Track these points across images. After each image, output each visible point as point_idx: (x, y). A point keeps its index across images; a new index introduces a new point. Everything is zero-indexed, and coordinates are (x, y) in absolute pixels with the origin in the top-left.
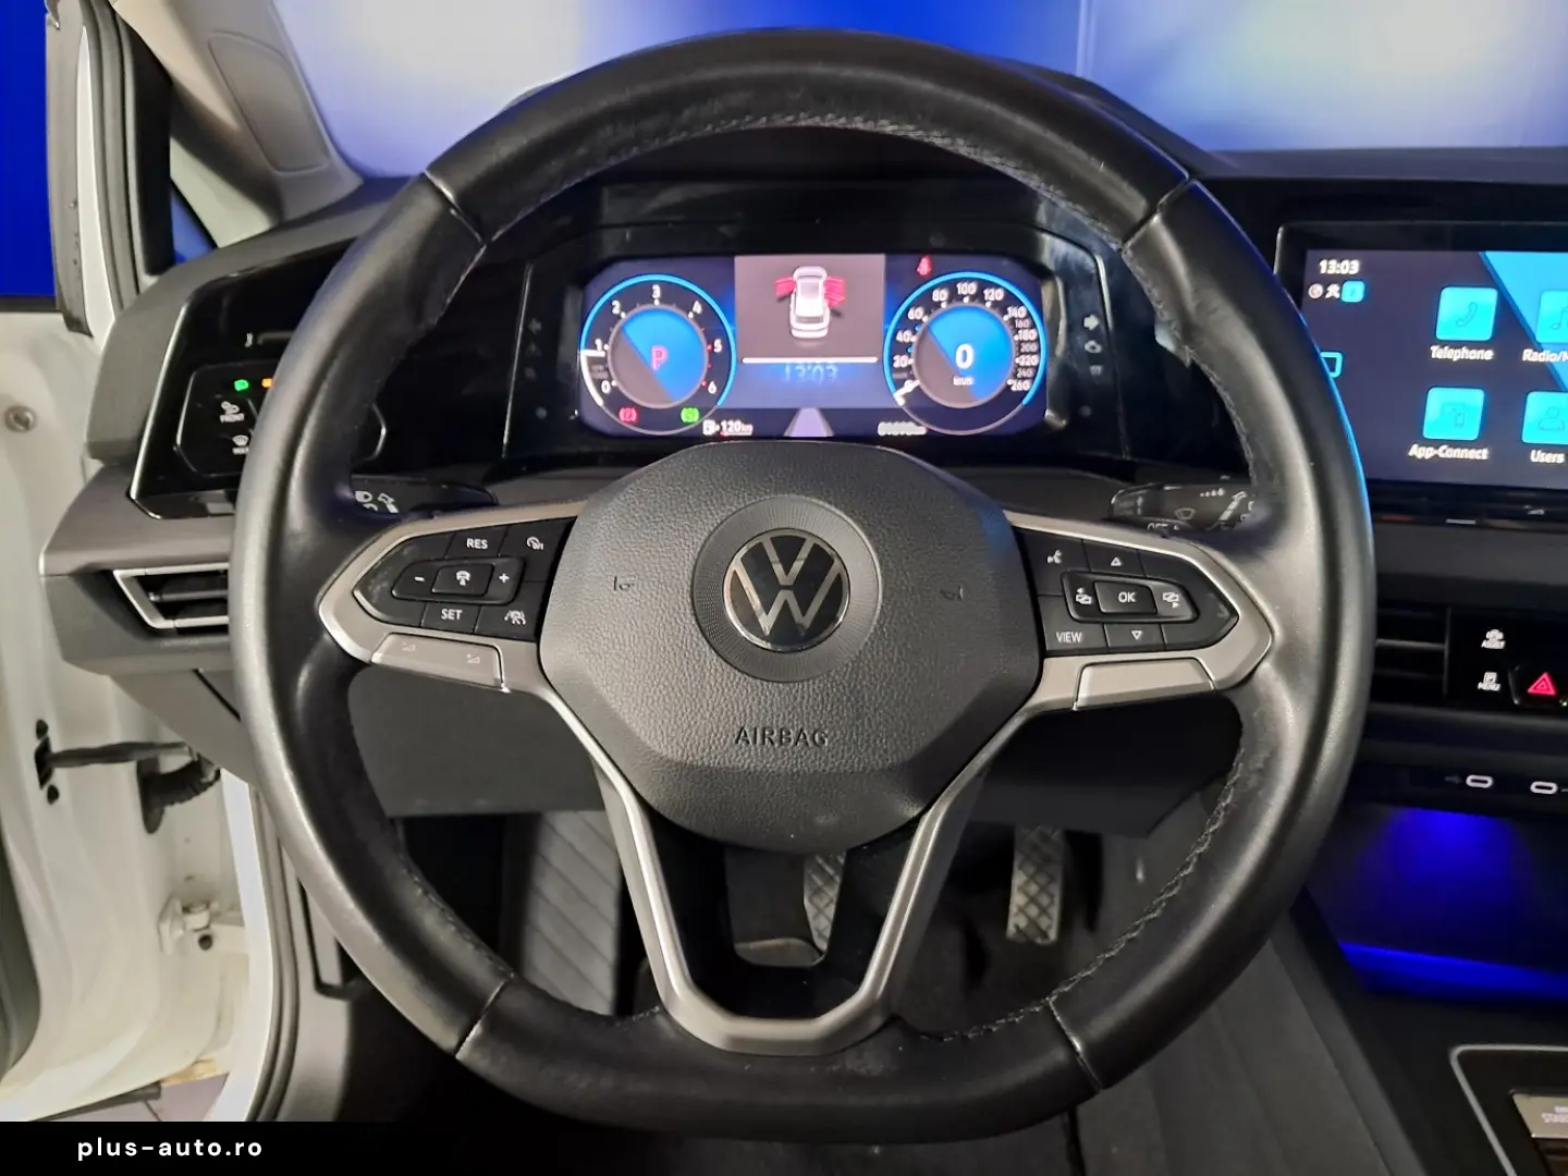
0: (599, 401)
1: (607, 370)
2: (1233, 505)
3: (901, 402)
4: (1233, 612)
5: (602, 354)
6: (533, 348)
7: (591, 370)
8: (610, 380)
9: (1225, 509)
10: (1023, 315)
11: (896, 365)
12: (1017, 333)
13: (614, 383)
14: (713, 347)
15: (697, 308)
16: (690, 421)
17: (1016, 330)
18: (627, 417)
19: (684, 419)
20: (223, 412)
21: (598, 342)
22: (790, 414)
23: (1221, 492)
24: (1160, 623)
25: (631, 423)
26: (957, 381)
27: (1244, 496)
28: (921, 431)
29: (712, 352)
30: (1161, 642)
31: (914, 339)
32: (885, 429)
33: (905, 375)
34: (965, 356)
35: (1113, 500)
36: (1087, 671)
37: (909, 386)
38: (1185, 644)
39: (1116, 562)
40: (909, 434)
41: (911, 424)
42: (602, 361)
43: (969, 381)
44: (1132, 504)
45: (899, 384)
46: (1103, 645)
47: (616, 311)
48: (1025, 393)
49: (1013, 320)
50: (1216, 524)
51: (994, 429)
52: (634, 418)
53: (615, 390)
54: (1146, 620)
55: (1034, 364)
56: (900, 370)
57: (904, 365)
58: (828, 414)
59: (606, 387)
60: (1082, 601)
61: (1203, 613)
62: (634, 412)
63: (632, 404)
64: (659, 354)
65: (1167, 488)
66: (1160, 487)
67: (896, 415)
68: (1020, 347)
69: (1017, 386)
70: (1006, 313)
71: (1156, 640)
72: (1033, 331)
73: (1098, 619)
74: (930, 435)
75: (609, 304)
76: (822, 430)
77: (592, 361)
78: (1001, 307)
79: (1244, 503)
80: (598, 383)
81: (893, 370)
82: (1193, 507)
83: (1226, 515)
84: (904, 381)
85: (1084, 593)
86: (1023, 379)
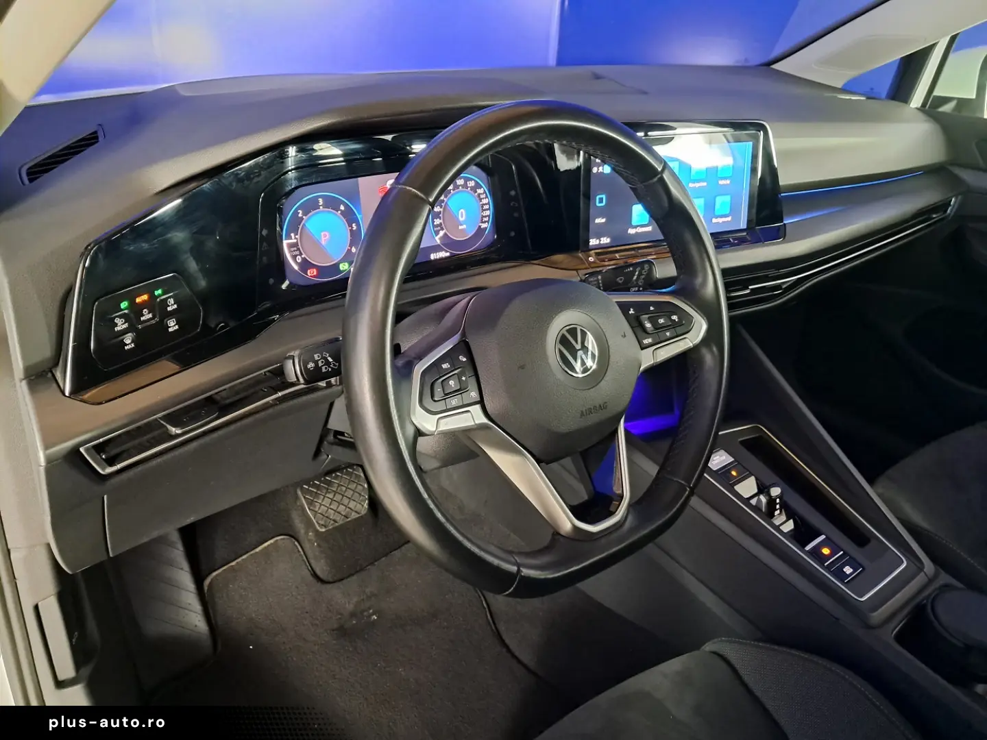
0: (296, 267)
1: (299, 249)
3: (439, 242)
5: (295, 241)
6: (265, 244)
7: (290, 252)
8: (301, 254)
10: (482, 192)
11: (435, 223)
12: (481, 201)
13: (303, 256)
14: (352, 227)
15: (342, 208)
16: (344, 269)
17: (481, 200)
18: (312, 273)
19: (341, 269)
20: (116, 325)
21: (292, 235)
24: (674, 328)
25: (314, 276)
26: (460, 227)
28: (448, 254)
29: (351, 231)
30: (676, 335)
31: (441, 210)
32: (433, 256)
33: (439, 228)
34: (462, 216)
37: (442, 233)
38: (682, 333)
39: (652, 308)
40: (442, 257)
41: (443, 252)
42: (295, 245)
43: (464, 226)
44: (596, 279)
45: (437, 233)
46: (659, 341)
47: (300, 215)
48: (486, 228)
49: (479, 195)
51: (476, 248)
52: (315, 273)
53: (304, 260)
55: (488, 214)
56: (437, 226)
57: (438, 223)
59: (299, 259)
62: (315, 270)
63: (314, 266)
64: (325, 236)
67: (436, 248)
68: (483, 207)
69: (484, 226)
70: (476, 192)
72: (487, 199)
74: (452, 256)
75: (296, 213)
77: (291, 246)
78: (474, 189)
80: (294, 257)
81: (434, 226)
84: (439, 231)
86: (485, 222)
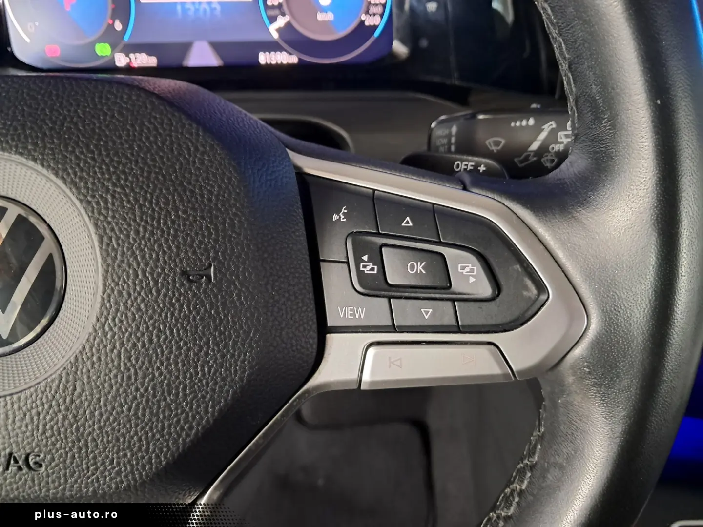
0: (28, 40)
2: (543, 136)
3: (275, 35)
4: (541, 287)
9: (535, 139)
11: (269, 3)
16: (104, 54)
19: (98, 52)
22: (186, 48)
23: (531, 122)
24: (453, 301)
25: (56, 57)
26: (320, 17)
27: (554, 126)
28: (293, 59)
30: (454, 323)
32: (264, 58)
33: (277, 12)
35: (433, 125)
36: (372, 351)
37: (281, 21)
38: (483, 326)
39: (408, 222)
40: (285, 62)
41: (285, 54)
43: (330, 16)
44: (447, 132)
45: (273, 20)
46: (389, 323)
48: (376, 27)
50: (525, 154)
51: (352, 58)
54: (438, 296)
55: (383, 2)
56: (273, 7)
57: (275, 4)
58: (217, 47)
60: (367, 270)
61: (505, 289)
65: (481, 117)
66: (473, 116)
67: (272, 46)
69: (369, 22)
71: (449, 320)
73: (386, 293)
76: (212, 60)
79: (553, 133)
81: (267, 7)
82: (502, 137)
83: (535, 146)
84: (277, 16)
85: (369, 261)
86: (374, 14)
